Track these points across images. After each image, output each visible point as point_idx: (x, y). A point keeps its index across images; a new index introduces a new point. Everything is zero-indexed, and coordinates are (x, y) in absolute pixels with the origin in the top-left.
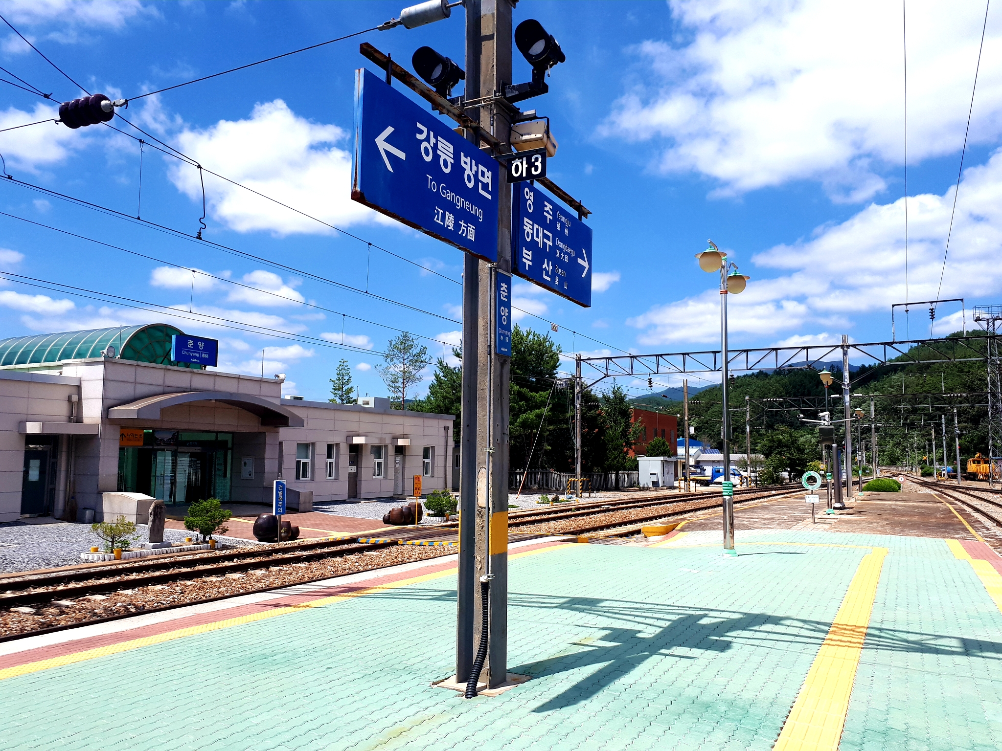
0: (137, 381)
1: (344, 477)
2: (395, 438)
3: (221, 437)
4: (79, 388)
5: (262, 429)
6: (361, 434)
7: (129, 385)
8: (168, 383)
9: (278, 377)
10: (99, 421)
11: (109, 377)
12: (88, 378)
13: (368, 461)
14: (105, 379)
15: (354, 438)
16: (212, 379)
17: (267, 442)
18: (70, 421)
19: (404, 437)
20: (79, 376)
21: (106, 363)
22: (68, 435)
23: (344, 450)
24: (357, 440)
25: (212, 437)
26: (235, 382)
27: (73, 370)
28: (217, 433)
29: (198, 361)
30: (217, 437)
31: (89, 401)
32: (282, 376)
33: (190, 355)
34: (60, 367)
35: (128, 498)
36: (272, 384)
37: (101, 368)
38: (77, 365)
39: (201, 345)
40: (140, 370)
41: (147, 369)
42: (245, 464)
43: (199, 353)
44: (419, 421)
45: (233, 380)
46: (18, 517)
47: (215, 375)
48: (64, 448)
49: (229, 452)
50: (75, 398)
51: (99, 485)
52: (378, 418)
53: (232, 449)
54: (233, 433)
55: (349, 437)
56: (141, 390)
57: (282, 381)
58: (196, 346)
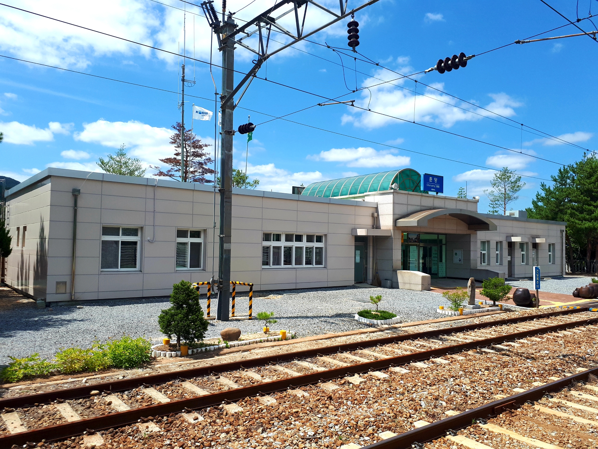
0: (408, 203)
1: (506, 263)
2: (534, 237)
3: (441, 237)
4: (377, 208)
5: (468, 232)
6: (514, 235)
7: (405, 205)
8: (423, 204)
9: (475, 198)
10: (392, 228)
11: (396, 202)
12: (382, 203)
13: (518, 253)
14: (394, 203)
15: (512, 238)
16: (443, 201)
17: (472, 240)
18: (373, 228)
19: (538, 237)
20: (376, 202)
21: (394, 193)
22: (373, 236)
23: (505, 246)
24: (514, 239)
25: (435, 237)
26: (454, 202)
27: (372, 199)
28: (438, 234)
29: (434, 190)
30: (438, 237)
31: (384, 216)
32: (477, 198)
33: (430, 187)
34: (364, 196)
35: (415, 274)
36: (473, 203)
37: (391, 196)
38: (374, 195)
39: (436, 180)
40: (410, 196)
41: (413, 196)
42: (456, 254)
43: (435, 185)
44: (545, 226)
45: (453, 201)
46: (353, 283)
47: (445, 198)
48: (371, 244)
49: (444, 248)
50: (376, 215)
51: (393, 267)
52: (522, 224)
53: (445, 244)
54: (446, 234)
55: (509, 237)
56: (411, 209)
57: (478, 201)
58: (433, 181)
